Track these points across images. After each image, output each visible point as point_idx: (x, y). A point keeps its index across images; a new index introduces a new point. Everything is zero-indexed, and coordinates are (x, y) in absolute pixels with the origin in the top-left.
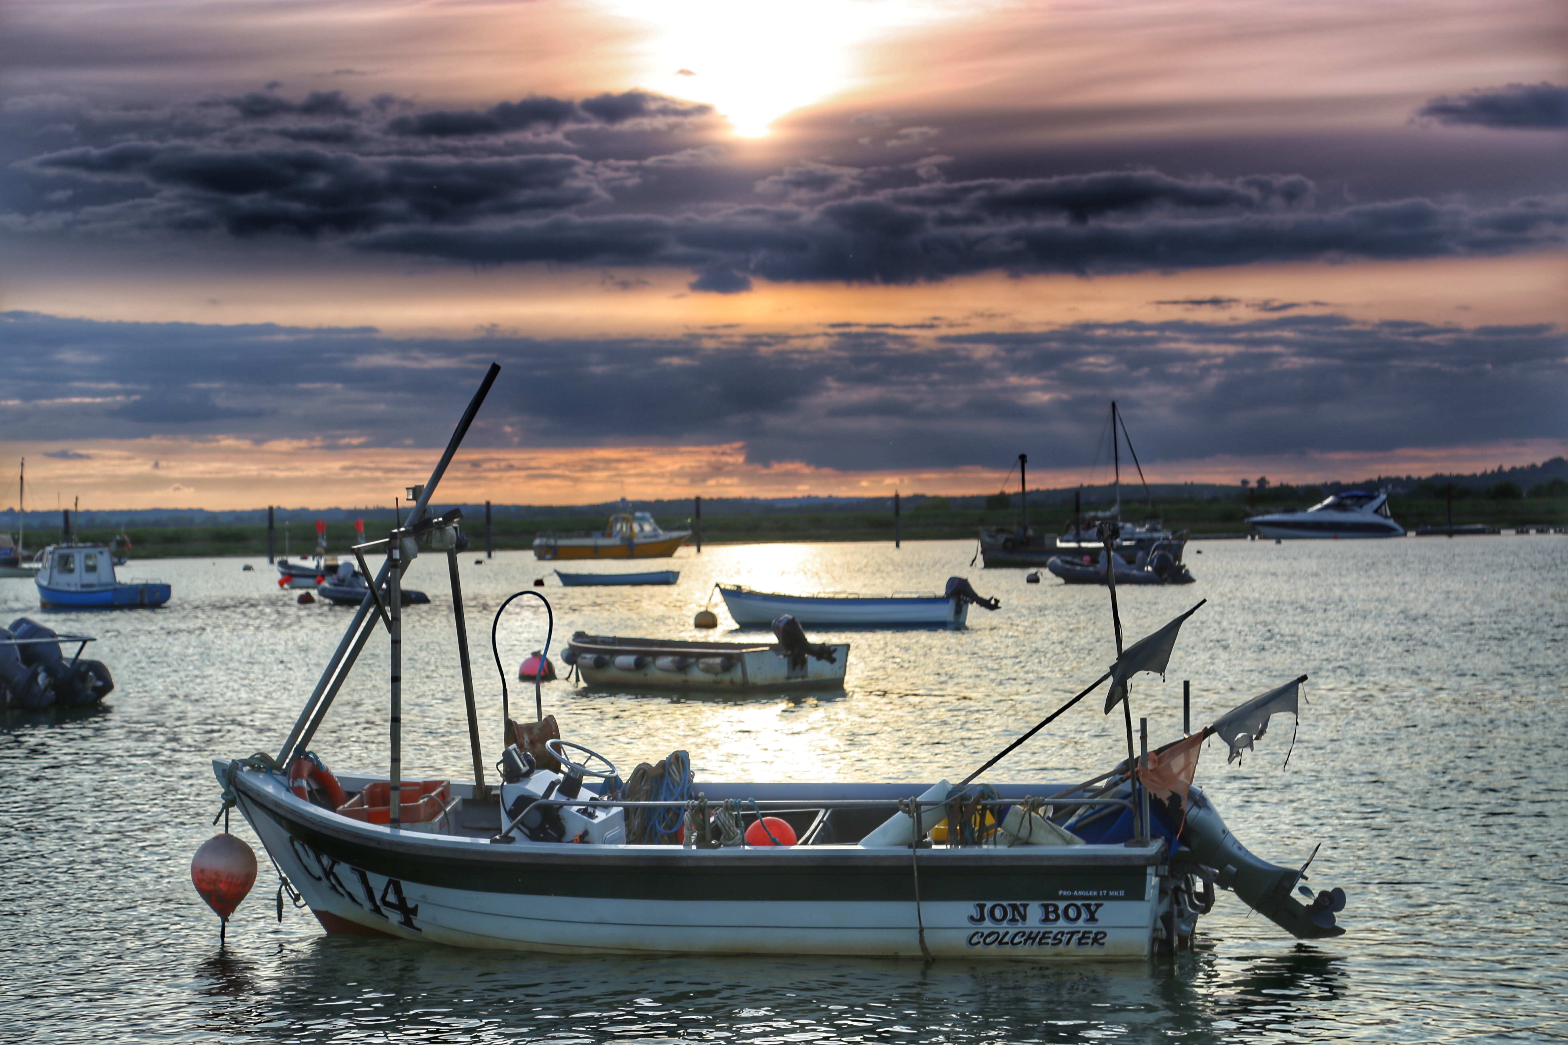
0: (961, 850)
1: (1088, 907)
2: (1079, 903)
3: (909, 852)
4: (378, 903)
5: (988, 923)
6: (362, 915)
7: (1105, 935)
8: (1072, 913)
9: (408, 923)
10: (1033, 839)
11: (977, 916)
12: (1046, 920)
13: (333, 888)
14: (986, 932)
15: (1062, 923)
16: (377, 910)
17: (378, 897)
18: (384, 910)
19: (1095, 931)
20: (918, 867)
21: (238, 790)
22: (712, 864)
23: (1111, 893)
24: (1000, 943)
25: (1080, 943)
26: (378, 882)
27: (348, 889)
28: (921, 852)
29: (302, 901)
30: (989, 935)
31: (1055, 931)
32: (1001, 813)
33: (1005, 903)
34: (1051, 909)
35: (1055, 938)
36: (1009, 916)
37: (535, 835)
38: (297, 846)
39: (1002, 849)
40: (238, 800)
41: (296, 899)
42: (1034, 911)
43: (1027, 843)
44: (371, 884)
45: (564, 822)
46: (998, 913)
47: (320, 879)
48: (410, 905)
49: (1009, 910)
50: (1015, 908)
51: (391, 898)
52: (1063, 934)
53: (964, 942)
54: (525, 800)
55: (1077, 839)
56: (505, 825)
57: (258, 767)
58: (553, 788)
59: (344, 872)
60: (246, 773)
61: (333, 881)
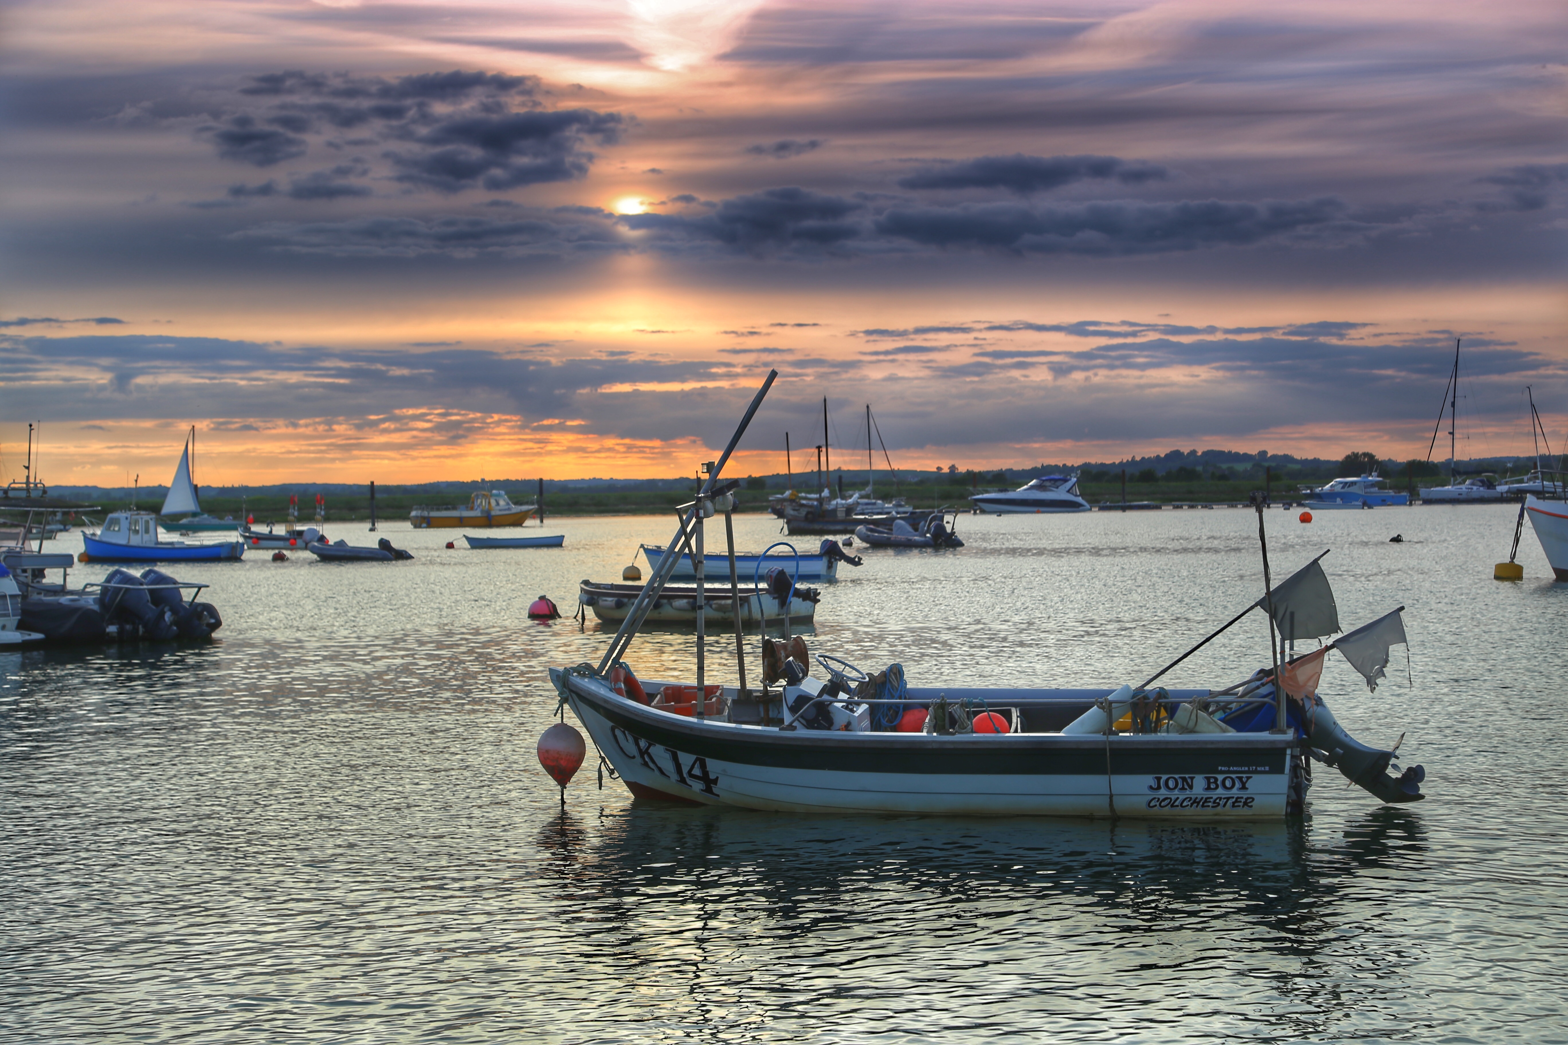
0: (1141, 737)
1: (1240, 779)
2: (1234, 776)
3: (1104, 738)
4: (685, 775)
5: (1163, 791)
6: (670, 785)
7: (1253, 799)
8: (1228, 783)
9: (708, 790)
10: (1198, 728)
11: (1155, 786)
12: (1208, 788)
13: (646, 764)
14: (1161, 798)
15: (1220, 791)
16: (683, 780)
17: (685, 771)
18: (689, 781)
19: (1245, 797)
20: (1110, 749)
21: (571, 691)
22: (951, 746)
23: (1259, 769)
24: (1172, 806)
25: (1233, 806)
26: (687, 759)
27: (659, 765)
28: (1112, 738)
29: (616, 775)
30: (1164, 800)
31: (1215, 797)
32: (1172, 709)
33: (1176, 776)
34: (1212, 780)
35: (1214, 802)
36: (1180, 786)
37: (809, 724)
38: (618, 732)
39: (1174, 736)
40: (570, 698)
41: (612, 772)
42: (1199, 782)
43: (1192, 731)
44: (681, 761)
45: (832, 715)
46: (1171, 784)
47: (634, 757)
48: (712, 776)
49: (1180, 781)
50: (1184, 779)
51: (697, 771)
52: (1220, 799)
53: (1144, 805)
54: (803, 699)
55: (1230, 728)
56: (788, 718)
57: (584, 673)
58: (824, 690)
59: (659, 752)
60: (575, 678)
61: (647, 759)
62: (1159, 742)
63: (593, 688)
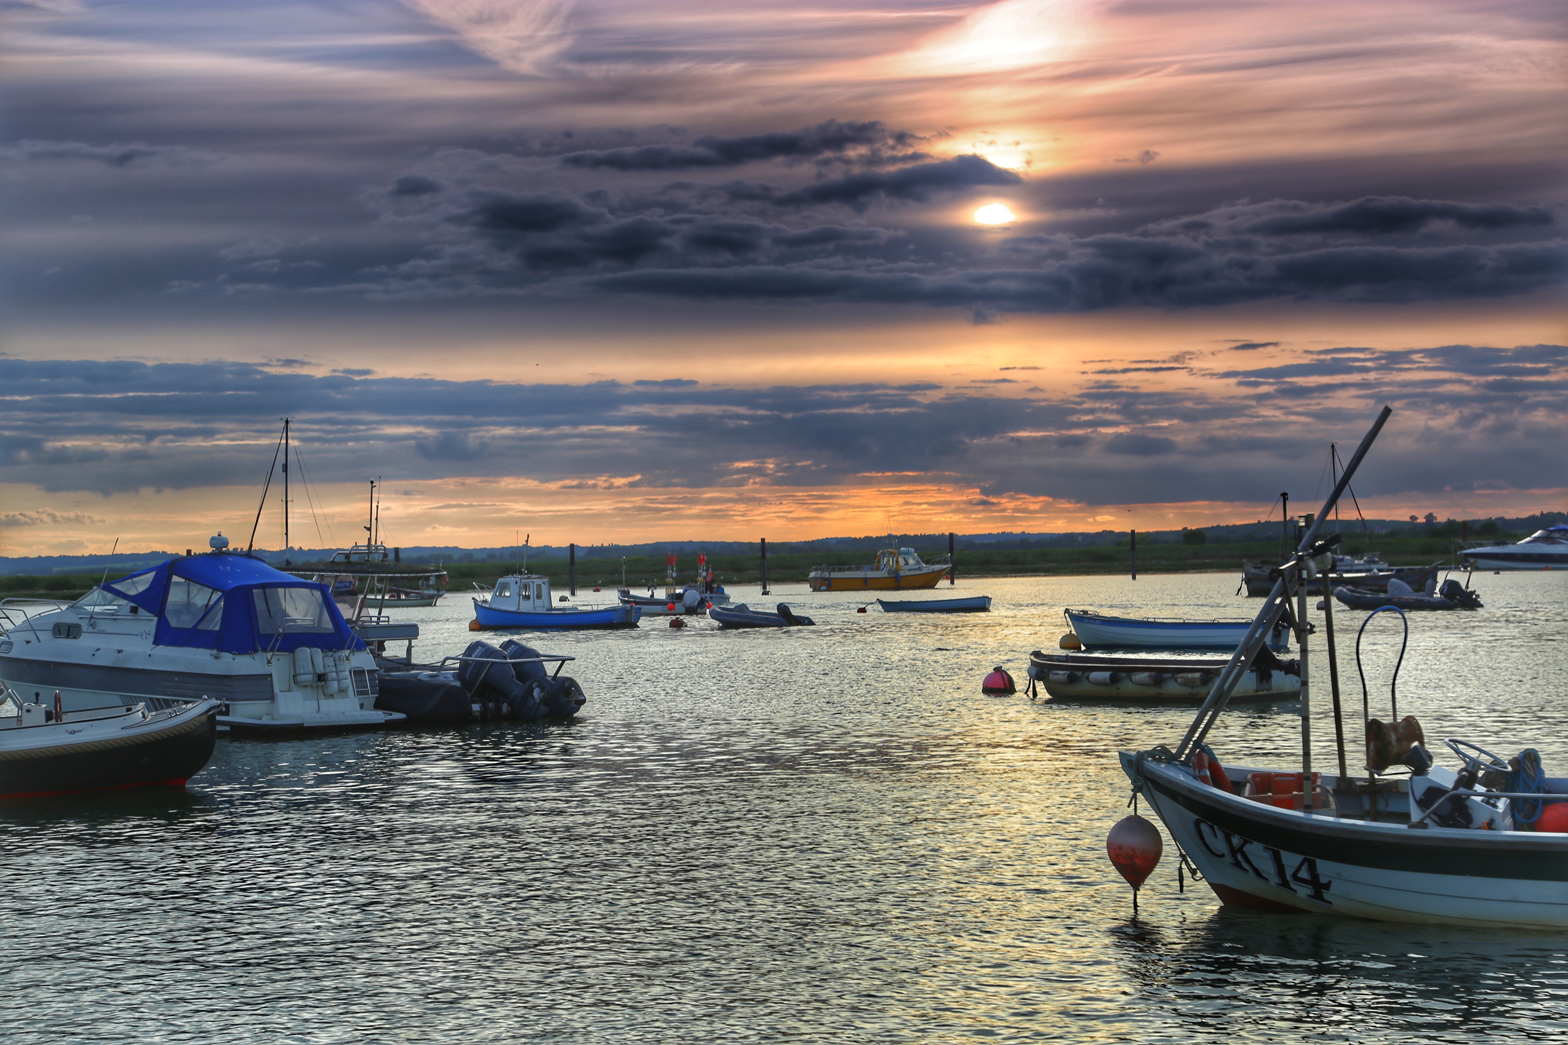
4: (1289, 878)
6: (1270, 889)
9: (1318, 896)
13: (1238, 864)
16: (1285, 884)
17: (1289, 873)
18: (1293, 885)
21: (1146, 778)
26: (1291, 860)
27: (1256, 866)
29: (1199, 875)
37: (1444, 821)
38: (1204, 827)
40: (1145, 787)
41: (1193, 872)
44: (1284, 861)
45: (1470, 811)
47: (1223, 856)
48: (1323, 880)
51: (1304, 874)
54: (1434, 792)
56: (1416, 814)
57: (1160, 758)
58: (1459, 782)
59: (1257, 851)
60: (1150, 764)
61: (1240, 858)
63: (1171, 774)
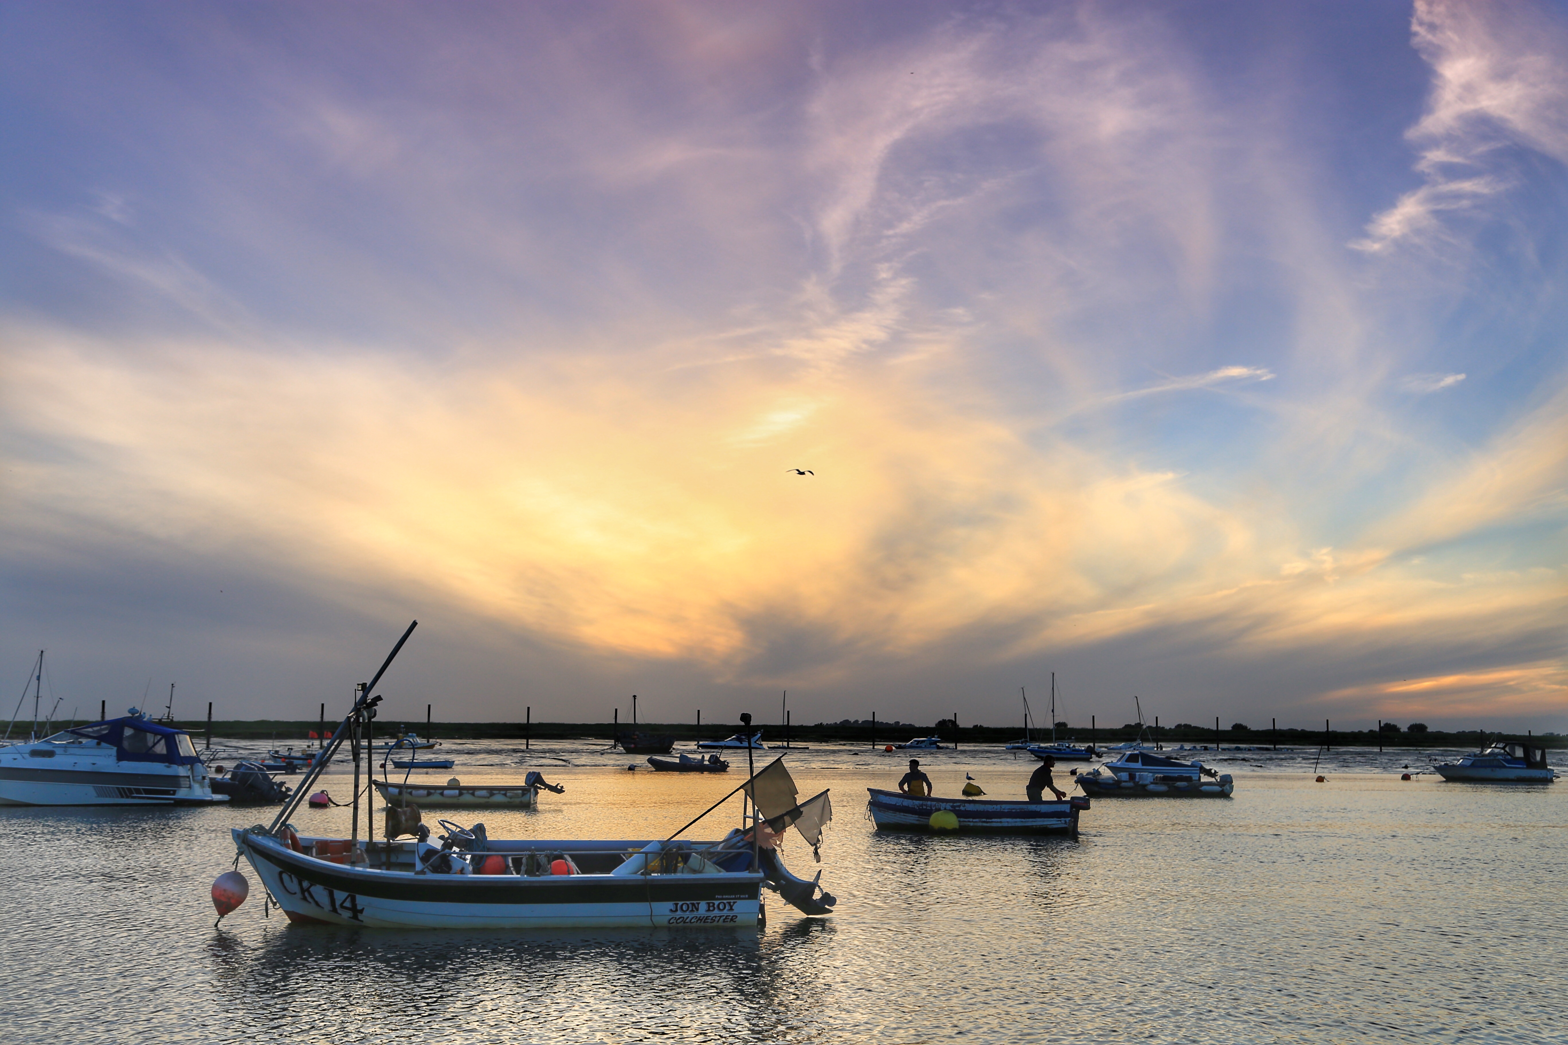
0: (666, 876)
1: (729, 903)
2: (725, 901)
3: (642, 877)
4: (337, 907)
5: (679, 912)
6: (324, 914)
7: (737, 917)
8: (721, 907)
9: (355, 917)
10: (702, 871)
11: (674, 909)
12: (709, 910)
13: (305, 899)
14: (677, 918)
15: (716, 911)
16: (334, 910)
17: (338, 903)
18: (339, 911)
19: (731, 915)
20: (649, 885)
21: (248, 845)
22: (538, 885)
23: (742, 896)
24: (685, 922)
25: (724, 922)
26: (340, 896)
27: (316, 900)
28: (648, 877)
29: (279, 905)
30: (679, 919)
31: (712, 916)
32: (686, 858)
33: (688, 902)
34: (711, 905)
35: (712, 919)
36: (690, 909)
38: (285, 876)
39: (688, 876)
40: (246, 850)
41: (274, 904)
42: (703, 905)
43: (699, 872)
44: (336, 897)
46: (684, 908)
47: (295, 893)
48: (359, 907)
49: (690, 906)
50: (693, 904)
51: (348, 904)
52: (716, 917)
53: (666, 922)
55: (722, 870)
57: (259, 832)
59: (318, 890)
60: (253, 837)
61: (306, 894)
62: (679, 880)
63: (265, 842)
